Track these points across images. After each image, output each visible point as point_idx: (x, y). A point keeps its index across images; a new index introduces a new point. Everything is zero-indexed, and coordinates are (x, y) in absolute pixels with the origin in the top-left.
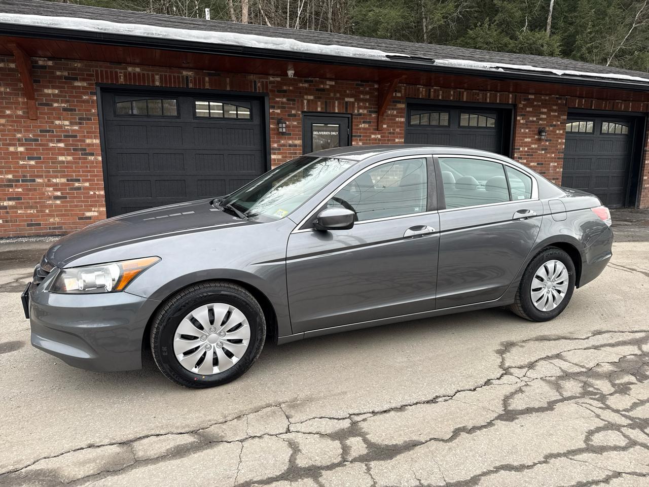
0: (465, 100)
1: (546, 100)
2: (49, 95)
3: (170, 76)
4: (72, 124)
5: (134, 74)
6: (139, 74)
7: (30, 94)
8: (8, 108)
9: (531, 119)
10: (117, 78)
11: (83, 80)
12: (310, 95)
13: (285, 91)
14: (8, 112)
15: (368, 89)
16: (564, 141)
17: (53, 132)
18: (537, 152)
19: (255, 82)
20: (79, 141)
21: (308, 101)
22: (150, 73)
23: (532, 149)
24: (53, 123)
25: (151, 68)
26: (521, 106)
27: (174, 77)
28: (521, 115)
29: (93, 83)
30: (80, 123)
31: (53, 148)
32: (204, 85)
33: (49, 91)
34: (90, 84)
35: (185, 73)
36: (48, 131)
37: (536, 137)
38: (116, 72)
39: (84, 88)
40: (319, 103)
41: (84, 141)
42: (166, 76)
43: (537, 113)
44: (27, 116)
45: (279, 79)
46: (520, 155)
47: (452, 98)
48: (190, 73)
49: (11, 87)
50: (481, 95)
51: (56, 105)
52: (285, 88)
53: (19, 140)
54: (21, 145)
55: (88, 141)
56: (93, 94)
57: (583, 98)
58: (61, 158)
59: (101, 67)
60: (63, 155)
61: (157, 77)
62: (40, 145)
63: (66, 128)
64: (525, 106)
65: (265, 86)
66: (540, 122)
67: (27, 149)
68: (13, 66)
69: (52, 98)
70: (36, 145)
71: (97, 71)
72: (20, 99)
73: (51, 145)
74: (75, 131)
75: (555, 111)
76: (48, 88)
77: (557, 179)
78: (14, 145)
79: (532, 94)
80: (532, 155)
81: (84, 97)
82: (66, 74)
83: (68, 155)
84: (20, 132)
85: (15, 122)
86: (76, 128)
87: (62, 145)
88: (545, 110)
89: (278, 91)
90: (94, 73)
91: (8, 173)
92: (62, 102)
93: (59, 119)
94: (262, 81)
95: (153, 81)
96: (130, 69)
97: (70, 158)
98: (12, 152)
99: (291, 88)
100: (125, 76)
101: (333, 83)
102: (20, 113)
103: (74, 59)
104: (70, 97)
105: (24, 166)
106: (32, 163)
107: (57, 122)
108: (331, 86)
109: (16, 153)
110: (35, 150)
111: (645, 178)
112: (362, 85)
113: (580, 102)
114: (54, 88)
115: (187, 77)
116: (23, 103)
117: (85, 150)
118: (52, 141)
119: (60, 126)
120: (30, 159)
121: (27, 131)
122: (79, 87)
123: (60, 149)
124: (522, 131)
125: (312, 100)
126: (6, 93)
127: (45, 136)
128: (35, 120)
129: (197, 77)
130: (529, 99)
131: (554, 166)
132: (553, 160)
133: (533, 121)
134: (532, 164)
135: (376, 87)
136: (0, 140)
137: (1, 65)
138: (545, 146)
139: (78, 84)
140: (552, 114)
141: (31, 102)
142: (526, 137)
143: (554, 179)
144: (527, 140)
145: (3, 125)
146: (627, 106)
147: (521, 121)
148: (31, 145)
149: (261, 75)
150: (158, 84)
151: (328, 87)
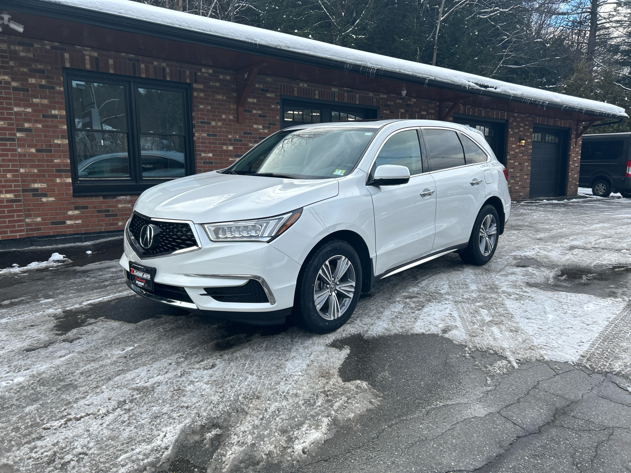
0: (483, 116)
1: (523, 117)
2: (250, 103)
3: (324, 91)
4: (264, 128)
5: (303, 88)
6: (306, 89)
7: (240, 101)
8: (224, 113)
9: (515, 131)
10: (293, 92)
11: (272, 92)
12: (403, 109)
13: (389, 106)
14: (224, 116)
15: (433, 105)
16: (532, 147)
17: (252, 134)
18: (518, 155)
19: (373, 97)
21: (402, 113)
22: (313, 88)
23: (516, 153)
24: (252, 126)
25: (313, 84)
26: (511, 121)
27: (327, 92)
28: (511, 128)
29: (278, 95)
30: (269, 128)
32: (344, 100)
33: (250, 100)
34: (276, 96)
35: (333, 89)
36: (248, 133)
37: (518, 144)
38: (293, 87)
39: (272, 98)
40: (407, 115)
42: (322, 91)
43: (518, 127)
44: (237, 119)
45: (385, 96)
46: (511, 157)
47: (476, 114)
48: (336, 90)
49: (226, 96)
50: (491, 112)
51: (254, 112)
52: (389, 103)
53: (230, 140)
54: (231, 145)
56: (277, 103)
57: (540, 116)
59: (283, 82)
61: (317, 92)
62: (243, 145)
63: (260, 131)
64: (513, 121)
65: (378, 101)
66: (520, 133)
67: (234, 148)
68: (228, 78)
69: (252, 106)
70: (240, 145)
71: (281, 85)
72: (232, 106)
73: (251, 145)
75: (527, 125)
76: (250, 98)
77: (528, 175)
78: (226, 144)
79: (516, 113)
80: (516, 157)
81: (272, 106)
82: (262, 86)
84: (230, 133)
85: (228, 125)
86: (266, 131)
88: (522, 125)
89: (385, 105)
90: (279, 87)
92: (258, 110)
93: (256, 124)
94: (376, 98)
95: (315, 95)
96: (301, 85)
98: (225, 150)
99: (392, 103)
100: (298, 90)
101: (415, 100)
102: (231, 117)
103: (267, 75)
104: (263, 105)
107: (255, 126)
108: (414, 102)
109: (227, 151)
110: (240, 148)
111: (570, 174)
112: (430, 103)
113: (539, 119)
114: (254, 97)
115: (334, 93)
116: (234, 109)
118: (251, 142)
119: (257, 130)
120: (236, 156)
121: (235, 133)
122: (269, 97)
124: (511, 139)
125: (404, 113)
126: (223, 100)
127: (247, 137)
128: (241, 124)
129: (340, 92)
130: (514, 117)
131: (527, 165)
132: (526, 161)
133: (516, 132)
134: (516, 164)
135: (438, 104)
136: (217, 140)
137: (221, 77)
138: (522, 150)
139: (269, 95)
140: (526, 127)
141: (241, 109)
142: (513, 144)
143: (526, 175)
144: (514, 146)
145: (220, 127)
146: (561, 123)
147: (511, 132)
148: (237, 144)
149: (376, 93)
150: (317, 97)
151: (412, 103)
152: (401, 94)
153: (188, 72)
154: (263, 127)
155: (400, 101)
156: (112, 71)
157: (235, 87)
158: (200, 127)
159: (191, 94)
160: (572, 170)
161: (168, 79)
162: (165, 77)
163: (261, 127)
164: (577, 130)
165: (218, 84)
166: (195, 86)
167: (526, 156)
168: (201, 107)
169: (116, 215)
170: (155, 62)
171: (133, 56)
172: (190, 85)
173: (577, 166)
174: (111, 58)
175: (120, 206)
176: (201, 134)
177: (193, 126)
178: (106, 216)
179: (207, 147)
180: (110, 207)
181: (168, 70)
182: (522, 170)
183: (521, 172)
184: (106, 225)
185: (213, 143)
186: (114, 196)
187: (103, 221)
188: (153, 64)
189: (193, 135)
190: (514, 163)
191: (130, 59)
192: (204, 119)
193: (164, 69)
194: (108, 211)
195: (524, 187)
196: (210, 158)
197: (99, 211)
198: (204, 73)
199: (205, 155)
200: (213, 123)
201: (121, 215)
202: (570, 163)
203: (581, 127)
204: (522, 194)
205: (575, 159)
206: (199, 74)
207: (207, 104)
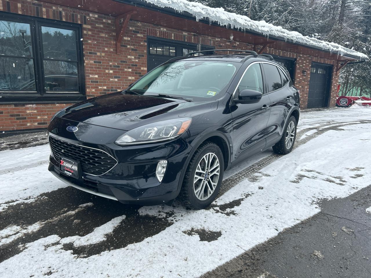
0: (281, 55)
1: (305, 57)
2: (125, 40)
3: (178, 34)
5: (163, 32)
6: (165, 32)
7: (118, 38)
8: (106, 47)
10: (156, 34)
11: (141, 33)
14: (106, 49)
15: (250, 47)
16: (310, 76)
17: (126, 63)
18: (301, 81)
19: (211, 40)
20: (138, 68)
22: (170, 32)
23: (300, 80)
24: (127, 57)
25: (170, 29)
26: (298, 59)
27: (180, 35)
28: (298, 64)
29: (145, 36)
30: (139, 58)
31: (126, 72)
32: (191, 41)
33: (125, 38)
34: (144, 36)
35: (184, 33)
36: (124, 62)
37: (302, 74)
38: (156, 30)
39: (142, 38)
41: (140, 68)
42: (176, 34)
43: (302, 63)
44: (116, 51)
45: (219, 40)
46: (297, 82)
47: (277, 54)
48: (186, 34)
49: (108, 34)
50: (286, 53)
51: (128, 47)
52: (221, 44)
53: (111, 66)
54: (112, 69)
55: (142, 68)
56: (145, 41)
57: (316, 57)
58: (130, 78)
59: (149, 26)
60: (130, 76)
61: (173, 35)
62: (121, 70)
63: (133, 60)
65: (214, 42)
66: (303, 67)
67: (114, 72)
68: (109, 22)
69: (127, 42)
70: (118, 70)
71: (148, 29)
72: (112, 42)
73: (126, 70)
74: (136, 62)
75: (308, 63)
76: (125, 36)
78: (108, 69)
79: (301, 54)
80: (300, 83)
81: (141, 43)
82: (134, 29)
83: (132, 76)
84: (110, 61)
85: (109, 55)
86: (137, 61)
87: (130, 70)
88: (305, 62)
89: (219, 46)
90: (146, 30)
91: (104, 85)
92: (131, 46)
93: (130, 55)
94: (213, 41)
95: (171, 37)
96: (162, 29)
97: (133, 78)
98: (107, 73)
99: (223, 45)
100: (160, 33)
102: (112, 50)
103: (138, 21)
104: (135, 42)
105: (112, 82)
106: (116, 80)
107: (129, 57)
108: (238, 44)
109: (109, 74)
110: (118, 72)
111: (332, 94)
113: (315, 59)
114: (128, 37)
115: (185, 36)
116: (114, 44)
117: (140, 73)
118: (126, 68)
119: (130, 59)
120: (115, 77)
121: (115, 61)
122: (139, 37)
123: (129, 72)
124: (298, 71)
126: (106, 38)
127: (123, 64)
128: (119, 55)
129: (189, 36)
130: (300, 57)
131: (306, 88)
132: (306, 85)
133: (301, 67)
134: (300, 87)
135: (253, 46)
136: (101, 65)
137: (104, 21)
138: (304, 78)
139: (139, 35)
140: (307, 64)
141: (119, 44)
142: (299, 74)
143: (306, 94)
144: (299, 75)
145: (104, 57)
146: (328, 62)
147: (298, 67)
148: (116, 69)
149: (213, 37)
150: (173, 38)
151: (237, 45)
152: (230, 39)
153: (79, 15)
154: (135, 58)
155: (229, 44)
156: (20, 13)
157: (115, 28)
158: (88, 56)
159: (82, 32)
160: (333, 92)
161: (64, 20)
162: (61, 18)
163: (133, 57)
164: (337, 67)
165: (102, 26)
166: (84, 26)
167: (306, 82)
168: (90, 41)
169: (25, 118)
170: (53, 7)
171: (36, 2)
172: (81, 25)
173: (336, 89)
174: (19, 3)
175: (28, 112)
176: (90, 61)
177: (83, 56)
178: (18, 119)
179: (94, 70)
180: (20, 112)
181: (63, 13)
182: (303, 91)
183: (303, 92)
184: (18, 125)
185: (98, 68)
186: (24, 105)
187: (15, 122)
188: (52, 8)
189: (84, 62)
190: (299, 87)
191: (34, 4)
192: (91, 50)
193: (60, 12)
194: (19, 115)
195: (304, 102)
196: (96, 78)
197: (12, 116)
198: (91, 17)
199: (93, 76)
200: (98, 54)
201: (29, 118)
202: (332, 87)
203: (340, 65)
204: (303, 106)
205: (335, 84)
206: (88, 17)
207: (94, 39)
